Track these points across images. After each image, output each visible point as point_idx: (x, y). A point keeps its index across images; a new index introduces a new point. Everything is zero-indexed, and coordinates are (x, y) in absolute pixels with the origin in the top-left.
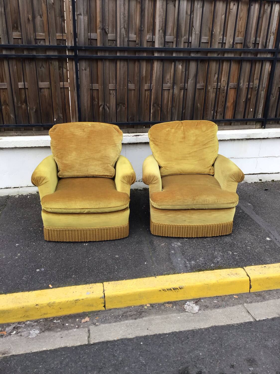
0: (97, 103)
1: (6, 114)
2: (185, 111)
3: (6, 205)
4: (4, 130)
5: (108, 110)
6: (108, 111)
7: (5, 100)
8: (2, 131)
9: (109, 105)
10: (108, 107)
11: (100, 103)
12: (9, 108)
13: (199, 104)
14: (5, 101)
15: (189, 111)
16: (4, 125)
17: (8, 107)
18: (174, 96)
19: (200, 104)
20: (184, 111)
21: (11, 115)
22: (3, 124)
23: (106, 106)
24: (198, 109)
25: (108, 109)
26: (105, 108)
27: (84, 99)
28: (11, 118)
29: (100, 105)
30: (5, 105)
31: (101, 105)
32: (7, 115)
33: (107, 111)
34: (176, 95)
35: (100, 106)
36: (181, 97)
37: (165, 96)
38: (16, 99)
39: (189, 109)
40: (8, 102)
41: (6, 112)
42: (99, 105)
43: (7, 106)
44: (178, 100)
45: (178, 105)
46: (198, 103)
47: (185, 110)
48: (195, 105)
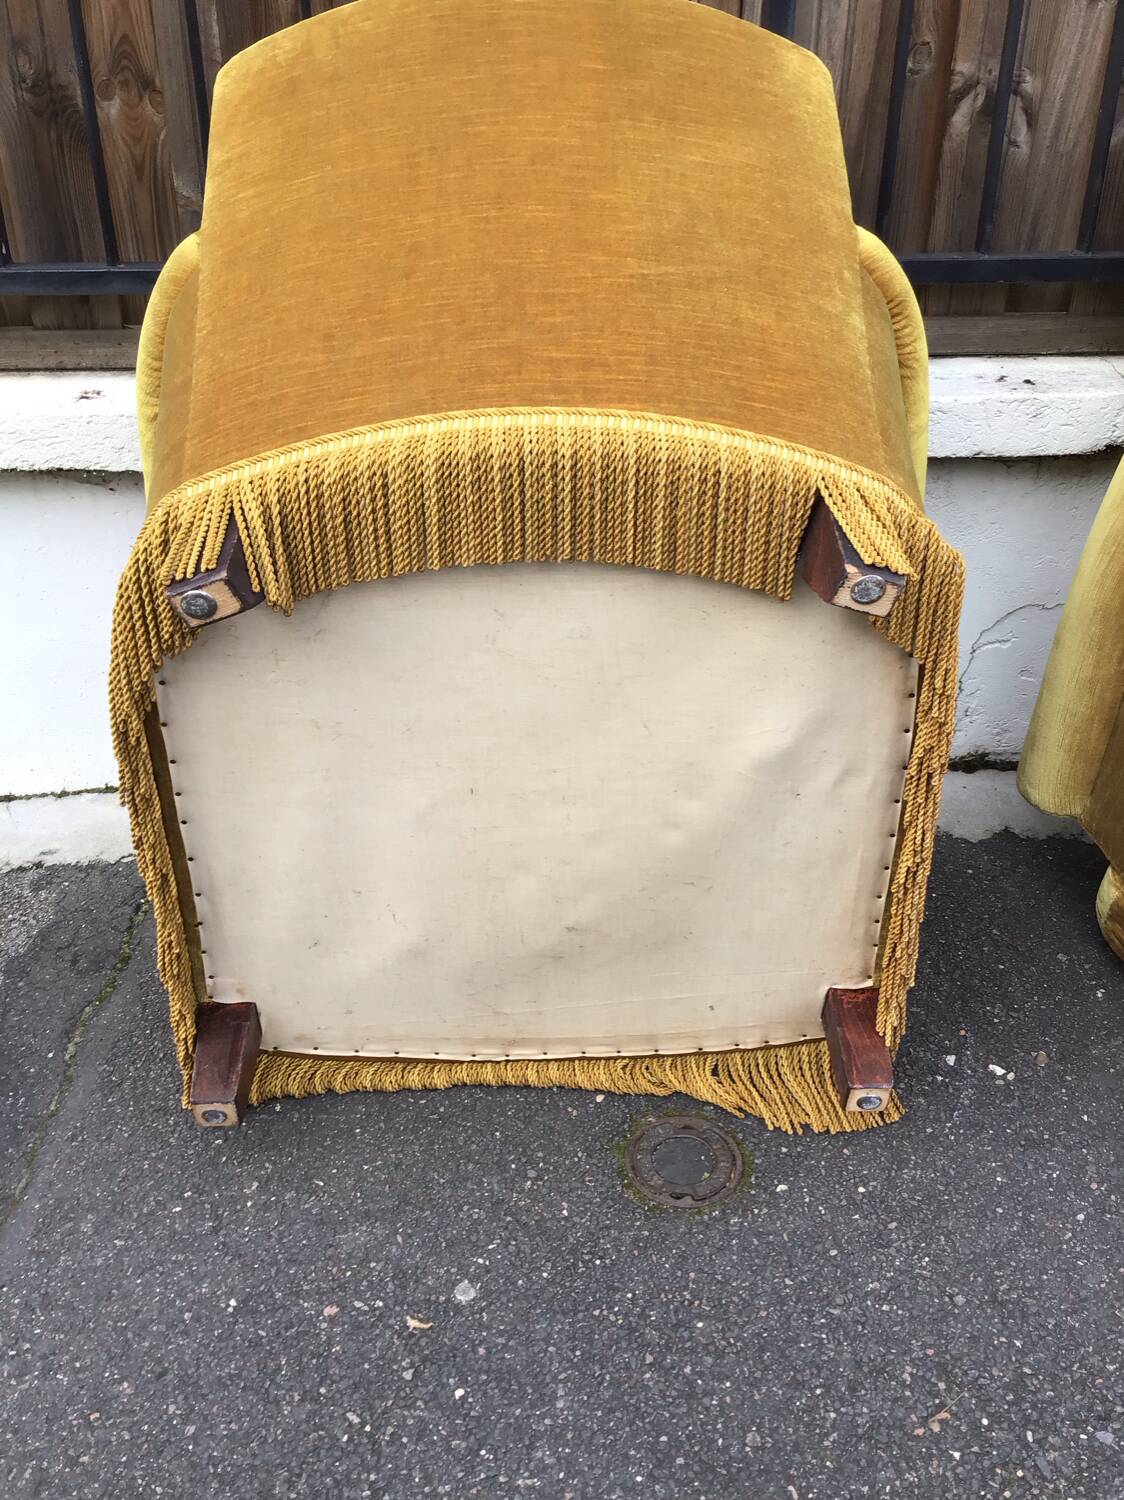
0: (927, 67)
1: (139, 168)
3: (126, 960)
4: (117, 319)
5: (1023, 134)
6: (1025, 149)
7: (125, 39)
8: (106, 328)
9: (1039, 85)
10: (1027, 110)
11: (957, 67)
12: (157, 119)
14: (124, 53)
16: (121, 268)
17: (149, 110)
21: (176, 183)
22: (113, 256)
23: (1016, 93)
25: (1029, 122)
26: (1002, 113)
27: (825, 21)
28: (176, 204)
29: (957, 83)
30: (125, 84)
31: (969, 87)
32: (140, 178)
33: (1014, 143)
35: (961, 95)
38: (216, 29)
40: (147, 61)
41: (138, 151)
42: (950, 84)
43: (141, 98)
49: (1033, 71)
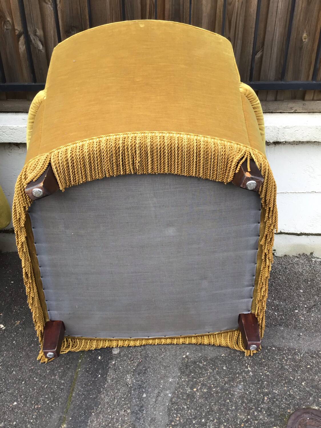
0: (11, 27)
2: (262, 57)
5: (41, 47)
6: (44, 52)
10: (40, 40)
11: (16, 28)
13: (305, 35)
15: (274, 56)
18: (230, 7)
19: (309, 35)
20: (258, 55)
23: (35, 35)
24: (301, 48)
25: (42, 45)
26: (33, 41)
29: (17, 32)
33: (39, 50)
34: (234, 4)
35: (19, 36)
36: (252, 10)
37: (204, 9)
39: (275, 49)
42: (15, 32)
44: (242, 18)
45: (240, 35)
46: (304, 32)
47: (263, 50)
48: (294, 35)
49: (39, 29)
